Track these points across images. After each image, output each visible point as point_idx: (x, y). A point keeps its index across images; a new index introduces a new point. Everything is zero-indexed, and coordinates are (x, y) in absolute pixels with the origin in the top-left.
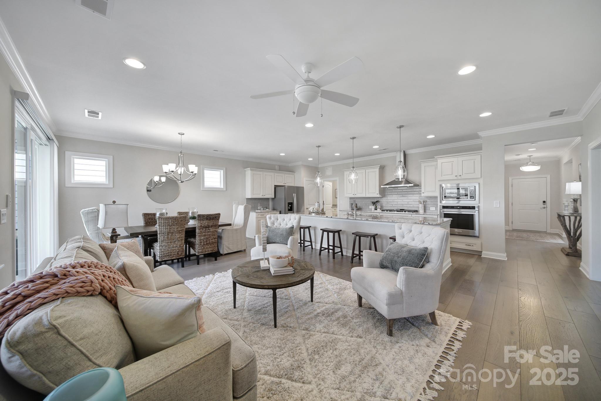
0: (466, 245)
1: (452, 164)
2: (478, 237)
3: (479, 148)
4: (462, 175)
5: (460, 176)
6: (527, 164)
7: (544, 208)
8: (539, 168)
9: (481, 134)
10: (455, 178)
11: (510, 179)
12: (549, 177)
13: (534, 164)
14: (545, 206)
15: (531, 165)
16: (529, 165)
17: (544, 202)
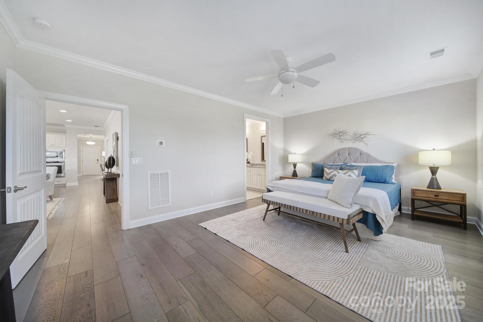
0: (57, 182)
1: (48, 138)
2: (64, 177)
3: (64, 132)
4: (54, 144)
5: (54, 145)
6: (89, 141)
7: (98, 163)
8: (95, 143)
9: (65, 125)
10: (51, 146)
11: (81, 147)
12: (99, 148)
13: (92, 141)
14: (98, 162)
15: (91, 141)
16: (90, 141)
17: (98, 160)
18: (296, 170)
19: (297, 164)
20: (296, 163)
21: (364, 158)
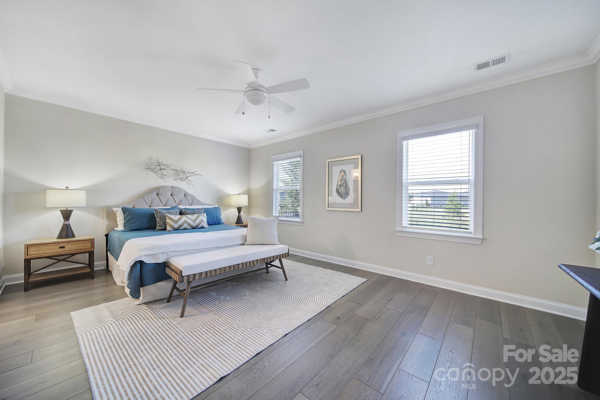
18: (69, 224)
19: (73, 210)
20: (69, 209)
21: (189, 200)
